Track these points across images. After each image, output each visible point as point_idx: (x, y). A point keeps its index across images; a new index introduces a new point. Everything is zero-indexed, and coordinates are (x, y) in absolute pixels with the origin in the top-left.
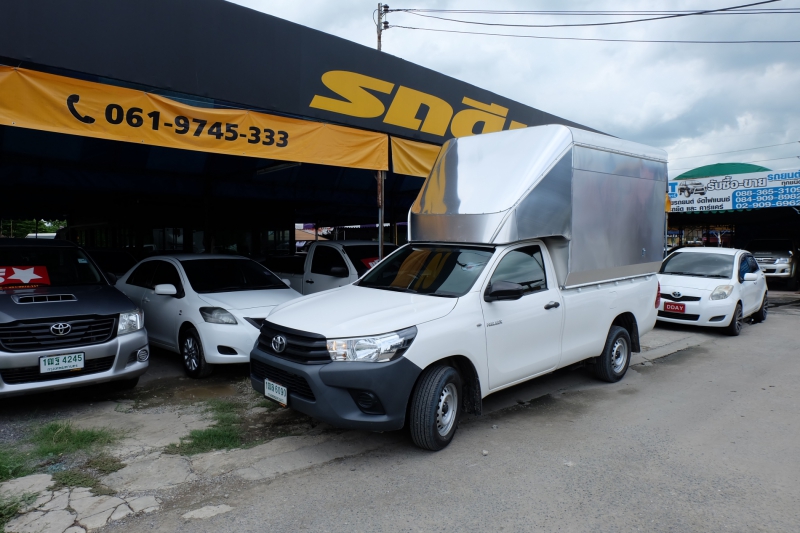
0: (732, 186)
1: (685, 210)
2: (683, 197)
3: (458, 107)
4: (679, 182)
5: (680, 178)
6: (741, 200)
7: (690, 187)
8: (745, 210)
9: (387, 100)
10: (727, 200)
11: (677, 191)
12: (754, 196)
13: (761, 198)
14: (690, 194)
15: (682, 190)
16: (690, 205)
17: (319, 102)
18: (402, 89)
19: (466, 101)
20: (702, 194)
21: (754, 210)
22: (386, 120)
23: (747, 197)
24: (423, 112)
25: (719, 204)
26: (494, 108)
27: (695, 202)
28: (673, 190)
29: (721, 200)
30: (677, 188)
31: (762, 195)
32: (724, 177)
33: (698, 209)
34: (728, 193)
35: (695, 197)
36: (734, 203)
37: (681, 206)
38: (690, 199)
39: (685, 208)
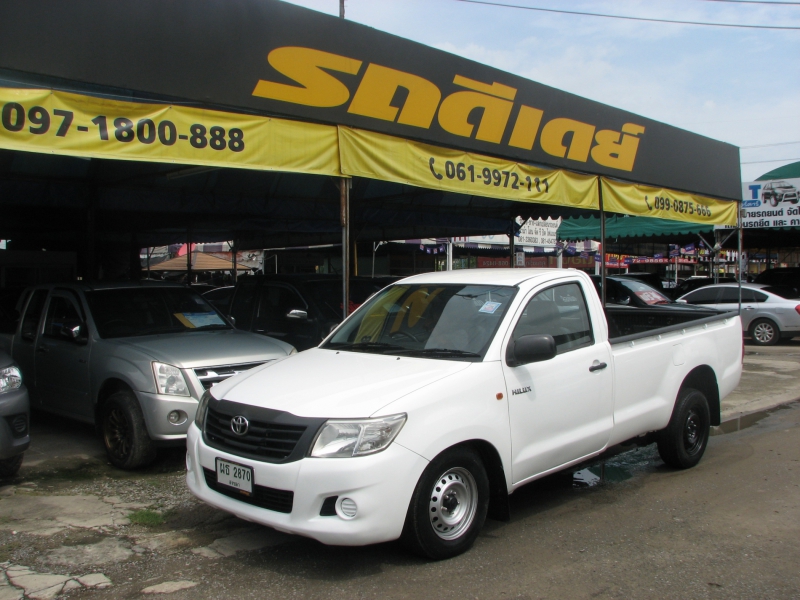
1: (771, 225)
2: (767, 207)
3: (447, 89)
4: (763, 184)
5: (764, 178)
7: (778, 191)
9: (352, 83)
11: (760, 198)
14: (777, 201)
15: (767, 196)
16: (778, 218)
17: (264, 89)
18: (372, 68)
19: (459, 80)
20: (795, 202)
22: (351, 110)
24: (400, 97)
26: (497, 88)
27: (785, 213)
28: (755, 195)
30: (760, 192)
33: (788, 224)
35: (785, 206)
37: (766, 219)
38: (778, 208)
39: (771, 221)
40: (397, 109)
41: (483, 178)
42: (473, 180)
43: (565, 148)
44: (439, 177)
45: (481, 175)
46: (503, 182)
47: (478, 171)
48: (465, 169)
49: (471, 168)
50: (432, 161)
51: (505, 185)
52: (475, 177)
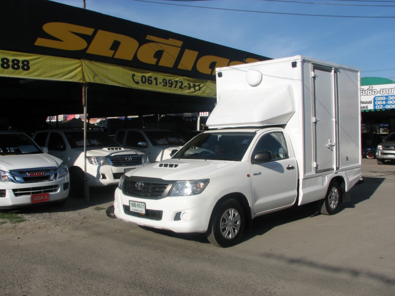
0: (373, 93)
6: (379, 103)
8: (381, 110)
9: (89, 39)
10: (370, 102)
12: (386, 101)
13: (391, 102)
17: (40, 42)
18: (100, 32)
19: (149, 37)
21: (386, 110)
22: (88, 52)
23: (382, 101)
24: (115, 46)
25: (365, 105)
26: (171, 41)
29: (367, 103)
31: (391, 100)
32: (368, 87)
34: (370, 98)
36: (375, 105)
40: (114, 51)
41: (163, 84)
42: (157, 84)
43: (211, 70)
44: (137, 83)
45: (162, 82)
46: (174, 85)
47: (160, 80)
48: (153, 79)
49: (156, 79)
50: (134, 75)
51: (175, 87)
52: (158, 83)
